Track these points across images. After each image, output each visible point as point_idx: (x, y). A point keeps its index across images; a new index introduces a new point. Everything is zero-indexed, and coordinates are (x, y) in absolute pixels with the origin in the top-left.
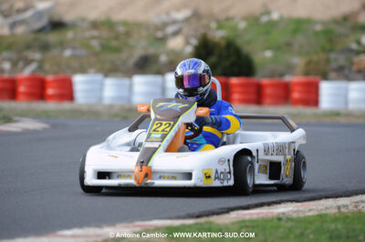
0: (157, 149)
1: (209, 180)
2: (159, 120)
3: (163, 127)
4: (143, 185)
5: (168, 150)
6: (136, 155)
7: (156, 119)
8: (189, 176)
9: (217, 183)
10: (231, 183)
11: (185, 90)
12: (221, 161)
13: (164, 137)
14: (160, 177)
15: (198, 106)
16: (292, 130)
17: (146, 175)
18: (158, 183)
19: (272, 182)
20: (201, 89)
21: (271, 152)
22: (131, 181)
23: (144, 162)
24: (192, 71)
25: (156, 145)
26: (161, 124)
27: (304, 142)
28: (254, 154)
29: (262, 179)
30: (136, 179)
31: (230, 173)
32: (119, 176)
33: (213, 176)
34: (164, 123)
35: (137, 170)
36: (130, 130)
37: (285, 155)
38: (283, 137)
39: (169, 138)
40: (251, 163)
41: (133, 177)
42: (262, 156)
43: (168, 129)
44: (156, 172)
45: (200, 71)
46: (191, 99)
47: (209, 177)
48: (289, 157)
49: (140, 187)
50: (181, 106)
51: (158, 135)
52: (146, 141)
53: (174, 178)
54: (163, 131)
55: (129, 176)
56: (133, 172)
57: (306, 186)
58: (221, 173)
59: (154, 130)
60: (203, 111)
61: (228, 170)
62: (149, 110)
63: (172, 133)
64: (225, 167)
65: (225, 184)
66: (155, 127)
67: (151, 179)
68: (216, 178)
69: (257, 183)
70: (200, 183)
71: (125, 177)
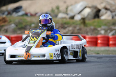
0: (32, 46)
4: (27, 59)
5: (37, 47)
7: (32, 36)
8: (44, 56)
9: (55, 58)
10: (60, 58)
12: (56, 50)
13: (35, 42)
14: (34, 57)
15: (47, 31)
17: (29, 56)
18: (33, 59)
19: (75, 58)
20: (48, 25)
21: (74, 47)
22: (23, 58)
23: (27, 51)
26: (34, 38)
28: (68, 48)
29: (71, 57)
30: (25, 58)
31: (59, 55)
32: (18, 57)
33: (53, 56)
34: (35, 37)
37: (79, 48)
39: (37, 42)
40: (67, 51)
41: (24, 57)
42: (71, 49)
43: (36, 39)
44: (32, 55)
45: (48, 18)
46: (44, 28)
47: (52, 56)
48: (81, 49)
50: (41, 31)
51: (33, 42)
52: (28, 44)
53: (39, 57)
54: (34, 40)
55: (22, 57)
56: (24, 55)
58: (56, 55)
59: (31, 40)
61: (58, 54)
62: (29, 33)
65: (58, 59)
66: (31, 39)
67: (30, 57)
69: (69, 58)
70: (48, 59)
71: (21, 57)
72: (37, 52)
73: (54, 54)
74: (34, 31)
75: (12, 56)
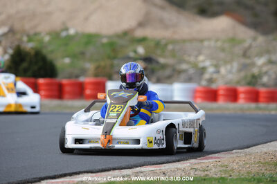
0: (115, 123)
1: (151, 144)
2: (113, 104)
3: (117, 109)
4: (107, 148)
5: (120, 125)
6: (101, 128)
7: (111, 104)
8: (138, 141)
9: (156, 147)
10: (164, 146)
11: (127, 84)
12: (158, 132)
13: (118, 116)
14: (118, 143)
16: (197, 111)
17: (109, 141)
18: (117, 146)
19: (187, 146)
20: (138, 83)
21: (186, 125)
22: (99, 145)
23: (107, 133)
24: (132, 71)
25: (114, 121)
27: (204, 119)
28: (177, 127)
29: (180, 144)
30: (102, 144)
31: (163, 139)
32: (90, 142)
33: (153, 142)
34: (117, 106)
35: (102, 138)
36: (85, 111)
37: (194, 128)
38: (192, 116)
39: (122, 116)
40: (175, 132)
41: (100, 142)
42: (181, 128)
43: (121, 110)
44: (115, 139)
45: (138, 72)
47: (151, 142)
48: (196, 129)
49: (105, 149)
50: (128, 94)
51: (114, 114)
52: (107, 118)
53: (127, 143)
54: (117, 111)
55: (96, 142)
56: (100, 139)
57: (205, 149)
58: (158, 139)
59: (111, 111)
60: (143, 98)
61: (162, 138)
62: (105, 97)
63: (123, 113)
64: (160, 136)
65: (161, 147)
66: (111, 109)
67: (112, 144)
68: (155, 143)
69: (178, 146)
70: (145, 147)
71: (93, 142)
72: (125, 134)
73: (155, 139)
74: (114, 95)
75: (78, 141)
